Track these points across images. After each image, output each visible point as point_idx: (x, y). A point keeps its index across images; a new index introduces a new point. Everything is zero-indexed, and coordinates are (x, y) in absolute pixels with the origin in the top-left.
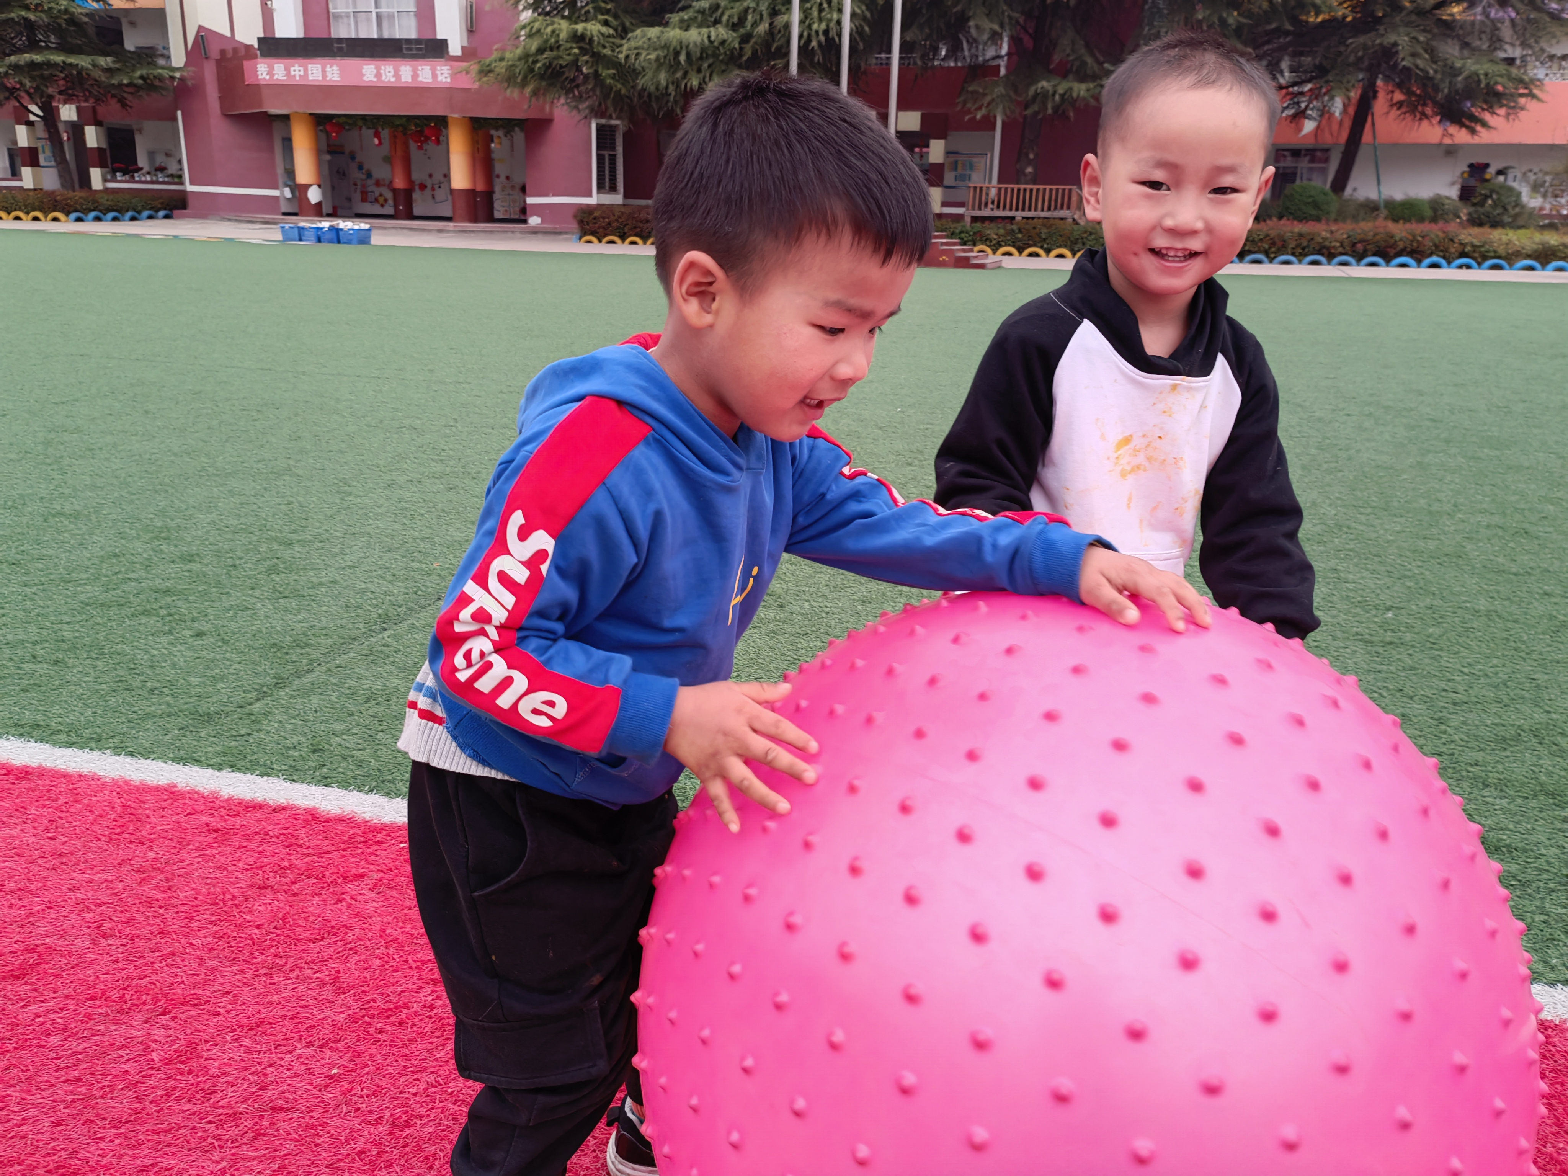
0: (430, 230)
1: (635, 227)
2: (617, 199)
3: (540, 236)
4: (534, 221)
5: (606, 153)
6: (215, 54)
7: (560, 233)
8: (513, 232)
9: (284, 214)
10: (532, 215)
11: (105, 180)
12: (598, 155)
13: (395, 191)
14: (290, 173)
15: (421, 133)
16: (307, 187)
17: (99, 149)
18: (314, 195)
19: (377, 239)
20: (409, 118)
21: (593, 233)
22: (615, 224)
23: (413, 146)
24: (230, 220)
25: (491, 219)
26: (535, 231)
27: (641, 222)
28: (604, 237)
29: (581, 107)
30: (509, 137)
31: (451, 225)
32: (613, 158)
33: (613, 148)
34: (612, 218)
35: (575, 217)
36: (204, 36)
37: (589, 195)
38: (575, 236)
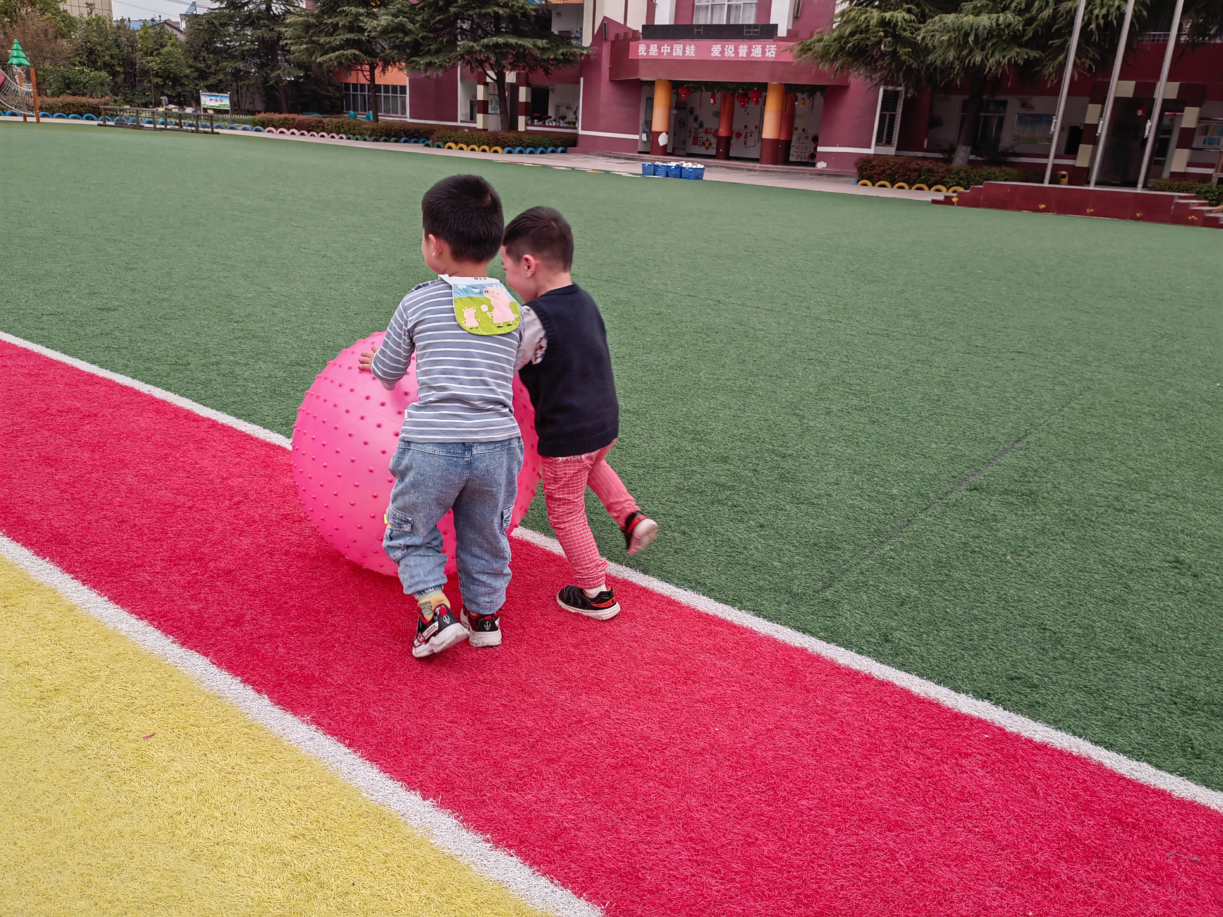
0: (742, 169)
1: (905, 175)
2: (891, 151)
3: (824, 177)
4: (821, 165)
5: (888, 114)
6: (611, 37)
7: (840, 176)
8: (803, 173)
9: (639, 152)
10: (820, 161)
11: (527, 125)
12: (881, 115)
13: (719, 138)
14: (649, 123)
15: (745, 95)
16: (659, 133)
17: (526, 103)
18: (663, 140)
19: (707, 176)
20: (739, 84)
21: (869, 178)
22: (888, 172)
23: (737, 104)
24: (603, 156)
25: (787, 162)
26: (821, 174)
27: (910, 171)
28: (878, 181)
29: (874, 76)
30: (811, 99)
31: (758, 166)
32: (893, 118)
33: (895, 109)
34: (886, 166)
35: (856, 164)
36: (607, 23)
37: (869, 147)
38: (854, 180)
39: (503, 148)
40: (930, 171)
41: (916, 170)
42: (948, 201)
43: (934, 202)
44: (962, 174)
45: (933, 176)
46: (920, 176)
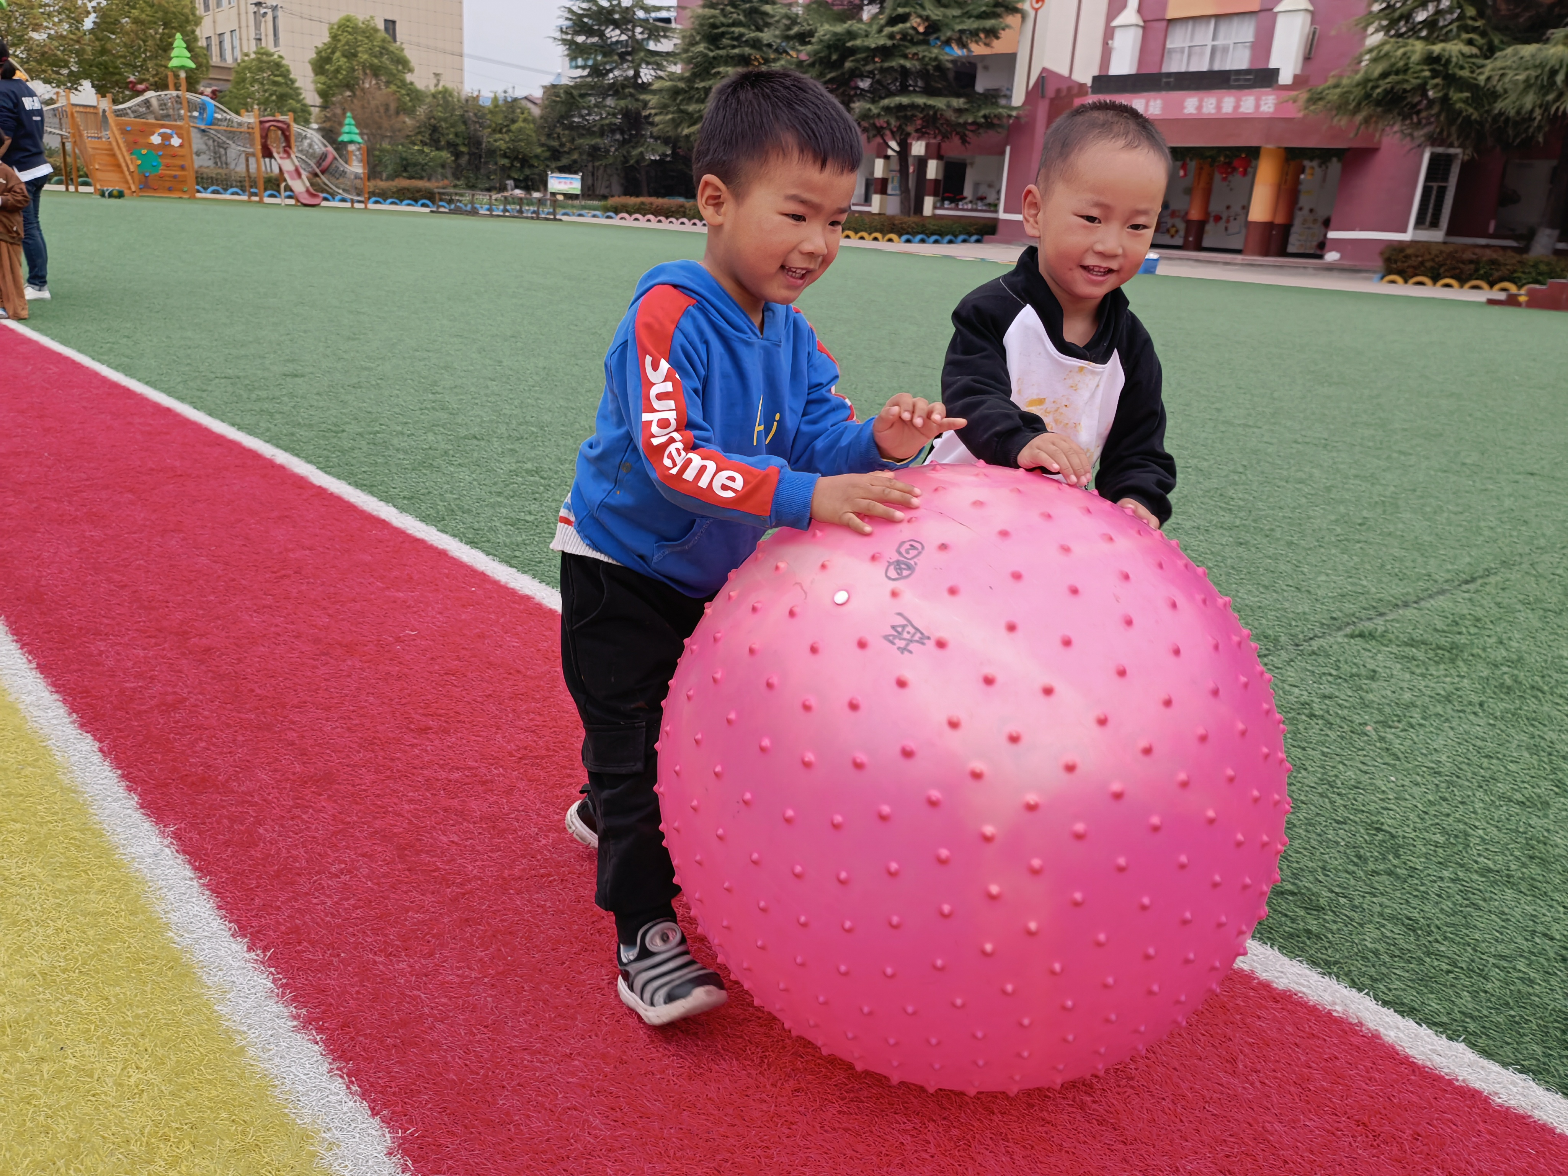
0: (1216, 262)
1: (1454, 268)
2: (1436, 236)
3: (1335, 274)
4: (1332, 256)
5: (1435, 185)
6: (1050, 92)
7: (1360, 271)
8: (1305, 268)
10: (1330, 251)
11: (935, 207)
12: (1424, 188)
13: (1188, 223)
15: (1229, 164)
17: (936, 181)
19: (1162, 269)
20: (1220, 150)
21: (1399, 273)
22: (1429, 264)
23: (1218, 177)
25: (1283, 252)
26: (1331, 268)
27: (1463, 262)
28: (1412, 277)
29: (1416, 134)
30: (1324, 167)
31: (1239, 258)
32: (1442, 191)
33: (1446, 179)
34: (1427, 257)
35: (1382, 253)
36: (1046, 76)
37: (1404, 230)
38: (1378, 276)
39: (900, 235)
40: (1493, 262)
41: (1471, 262)
42: (1512, 301)
43: (1491, 302)
44: (1543, 268)
45: (1497, 270)
46: (1477, 270)
